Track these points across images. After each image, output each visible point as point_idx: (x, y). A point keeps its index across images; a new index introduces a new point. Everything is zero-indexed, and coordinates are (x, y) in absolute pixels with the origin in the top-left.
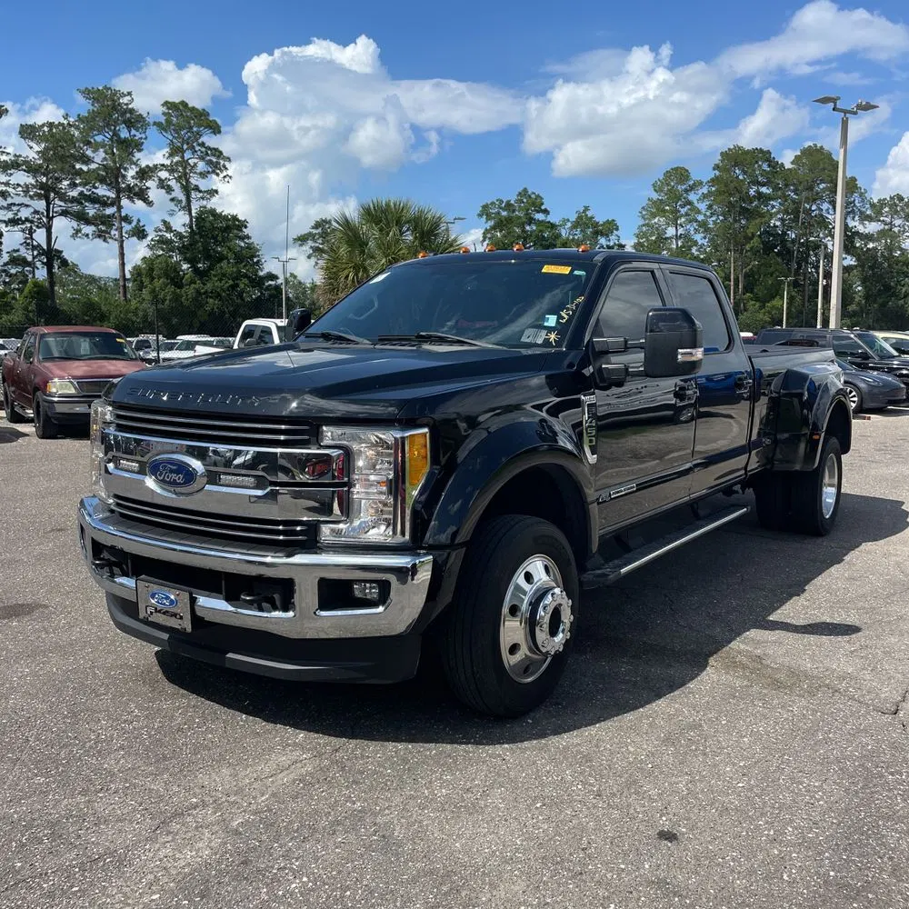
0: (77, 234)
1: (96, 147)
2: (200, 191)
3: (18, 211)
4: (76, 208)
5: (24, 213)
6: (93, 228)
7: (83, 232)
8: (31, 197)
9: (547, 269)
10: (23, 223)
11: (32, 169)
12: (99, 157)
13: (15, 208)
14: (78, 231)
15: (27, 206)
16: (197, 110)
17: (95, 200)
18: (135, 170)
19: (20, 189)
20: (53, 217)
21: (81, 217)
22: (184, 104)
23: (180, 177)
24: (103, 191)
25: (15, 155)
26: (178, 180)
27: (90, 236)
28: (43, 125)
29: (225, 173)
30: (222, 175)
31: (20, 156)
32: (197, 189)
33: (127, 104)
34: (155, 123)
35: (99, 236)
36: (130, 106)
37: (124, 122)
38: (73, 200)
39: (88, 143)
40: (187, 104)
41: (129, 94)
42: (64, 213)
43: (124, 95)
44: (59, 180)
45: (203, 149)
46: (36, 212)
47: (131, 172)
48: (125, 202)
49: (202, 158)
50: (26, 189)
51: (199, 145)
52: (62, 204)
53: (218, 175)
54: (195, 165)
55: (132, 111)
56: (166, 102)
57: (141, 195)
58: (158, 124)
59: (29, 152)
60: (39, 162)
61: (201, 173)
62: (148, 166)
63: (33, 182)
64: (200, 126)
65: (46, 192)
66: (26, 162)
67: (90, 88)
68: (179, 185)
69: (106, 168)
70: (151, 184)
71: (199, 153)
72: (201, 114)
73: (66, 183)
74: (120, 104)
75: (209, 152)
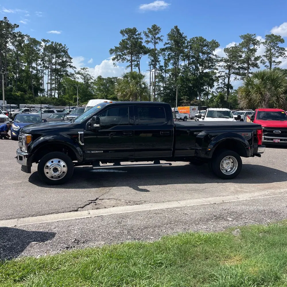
0: (235, 79)
1: (243, 52)
2: (275, 63)
3: (221, 73)
4: (237, 71)
5: (223, 74)
6: (240, 77)
7: (237, 78)
8: (226, 69)
10: (222, 77)
11: (226, 61)
12: (244, 55)
13: (220, 73)
14: (236, 78)
15: (224, 72)
16: (277, 36)
17: (243, 68)
18: (254, 58)
19: (223, 67)
20: (231, 74)
21: (237, 74)
22: (273, 35)
23: (269, 59)
24: (246, 65)
25: (222, 58)
26: (268, 59)
27: (239, 79)
28: (231, 48)
29: (284, 56)
30: (283, 56)
31: (223, 57)
32: (274, 62)
33: (253, 38)
34: (262, 43)
35: (242, 79)
36: (255, 38)
37: (253, 43)
38: (237, 69)
39: (241, 51)
40: (274, 35)
41: (255, 35)
42: (233, 73)
43: (253, 35)
44: (233, 63)
45: (278, 49)
46: (226, 73)
48: (251, 68)
49: (277, 52)
50: (224, 67)
51: (277, 47)
52: (234, 70)
53: (282, 56)
54: (275, 54)
55: (255, 40)
56: (267, 35)
57: (256, 65)
58: (263, 43)
59: (225, 56)
60: (228, 59)
61: (277, 56)
62: (258, 57)
63: (226, 64)
64: (277, 41)
65: (229, 67)
66: (225, 59)
67: (243, 35)
68: (268, 61)
69: (246, 58)
70: (258, 62)
71: (277, 50)
72: (278, 37)
73: (235, 64)
74: (251, 38)
75: (280, 49)
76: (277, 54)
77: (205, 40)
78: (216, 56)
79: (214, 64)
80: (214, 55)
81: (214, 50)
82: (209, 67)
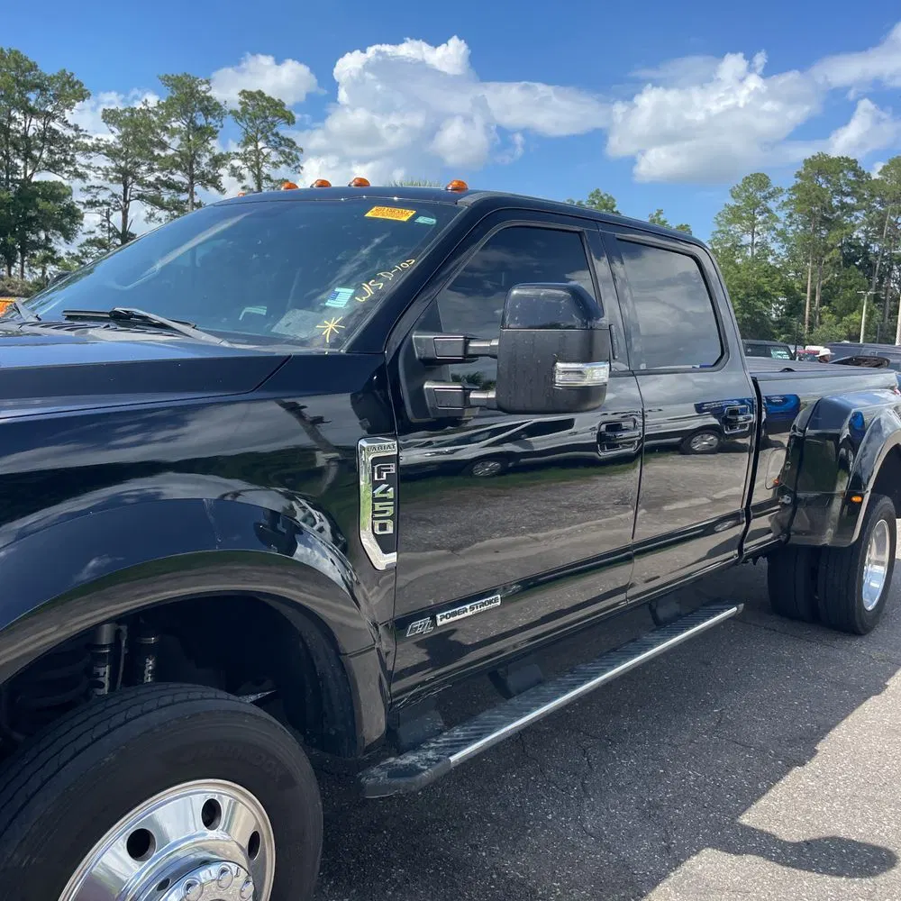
0: (150, 217)
1: (173, 133)
2: (272, 181)
3: (97, 193)
4: (152, 192)
6: (167, 213)
7: (156, 216)
8: (111, 181)
10: (101, 205)
11: (112, 153)
12: (175, 143)
13: (94, 191)
14: (151, 215)
15: (106, 189)
16: (274, 100)
17: (170, 185)
18: (209, 157)
19: (100, 172)
20: (130, 200)
21: (156, 201)
22: (261, 94)
23: (252, 166)
24: (179, 177)
25: (97, 139)
26: (251, 168)
27: (163, 221)
28: (125, 111)
29: (296, 164)
30: (294, 166)
31: (101, 140)
32: (268, 178)
33: (204, 92)
34: (231, 112)
36: (208, 94)
37: (201, 110)
38: (150, 185)
39: (166, 129)
40: (263, 94)
41: (208, 82)
42: (140, 197)
43: (202, 83)
44: (138, 165)
45: (277, 140)
46: (114, 195)
47: (205, 160)
48: (198, 188)
49: (275, 148)
50: (106, 172)
51: (273, 135)
52: (140, 188)
53: (289, 165)
54: (268, 154)
55: (209, 99)
56: (244, 92)
57: (214, 182)
58: (234, 113)
59: (110, 136)
60: (119, 146)
61: (274, 163)
62: (221, 154)
63: (113, 165)
64: (275, 116)
65: (125, 176)
66: (107, 146)
67: (170, 76)
68: (251, 173)
69: (181, 154)
70: (224, 171)
71: (273, 143)
72: (277, 105)
73: (144, 168)
74: (198, 92)
75: (283, 142)
76: (275, 157)
77: (33, 67)
78: (76, 128)
79: (73, 156)
80: (70, 126)
81: (70, 106)
82: (53, 166)
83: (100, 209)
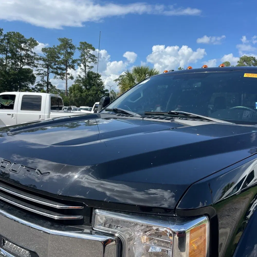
1: (61, 54)
2: (89, 67)
3: (40, 71)
4: (55, 71)
5: (42, 72)
6: (60, 76)
7: (57, 77)
8: (44, 68)
9: (246, 75)
10: (41, 74)
11: (44, 60)
12: (62, 57)
13: (39, 71)
14: (55, 77)
15: (43, 70)
16: (89, 44)
17: (60, 69)
19: (41, 65)
20: (49, 73)
21: (57, 73)
22: (86, 43)
23: (83, 63)
24: (63, 66)
25: (40, 56)
27: (59, 78)
28: (48, 48)
29: (96, 62)
30: (95, 62)
31: (42, 56)
32: (88, 66)
33: (70, 43)
34: (77, 48)
35: (61, 78)
36: (71, 43)
37: (70, 47)
38: (55, 69)
39: (59, 53)
41: (71, 40)
42: (52, 72)
43: (69, 40)
44: (51, 63)
45: (90, 55)
46: (45, 72)
47: (70, 61)
48: (68, 69)
49: (89, 58)
50: (43, 65)
51: (89, 54)
52: (52, 69)
53: (94, 62)
55: (71, 44)
56: (81, 42)
57: (73, 67)
59: (44, 55)
60: (47, 58)
61: (89, 62)
62: (75, 60)
63: (45, 63)
64: (90, 49)
65: (48, 66)
66: (43, 58)
67: (61, 38)
68: (83, 65)
69: (64, 60)
70: (76, 64)
71: (89, 56)
72: (90, 46)
73: (53, 64)
74: (68, 43)
75: (92, 56)
76: (90, 60)
77: (23, 37)
78: (35, 53)
79: (34, 61)
80: (33, 53)
81: (33, 48)
82: (28, 64)
83: (41, 75)
